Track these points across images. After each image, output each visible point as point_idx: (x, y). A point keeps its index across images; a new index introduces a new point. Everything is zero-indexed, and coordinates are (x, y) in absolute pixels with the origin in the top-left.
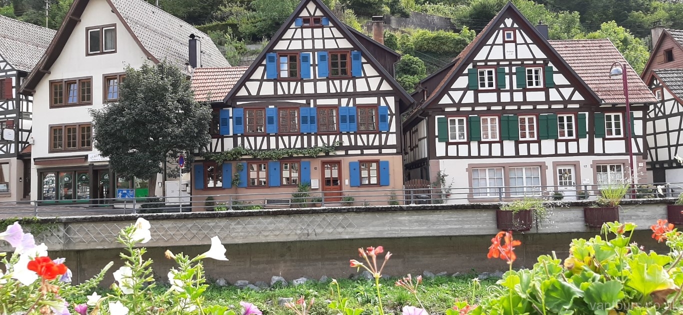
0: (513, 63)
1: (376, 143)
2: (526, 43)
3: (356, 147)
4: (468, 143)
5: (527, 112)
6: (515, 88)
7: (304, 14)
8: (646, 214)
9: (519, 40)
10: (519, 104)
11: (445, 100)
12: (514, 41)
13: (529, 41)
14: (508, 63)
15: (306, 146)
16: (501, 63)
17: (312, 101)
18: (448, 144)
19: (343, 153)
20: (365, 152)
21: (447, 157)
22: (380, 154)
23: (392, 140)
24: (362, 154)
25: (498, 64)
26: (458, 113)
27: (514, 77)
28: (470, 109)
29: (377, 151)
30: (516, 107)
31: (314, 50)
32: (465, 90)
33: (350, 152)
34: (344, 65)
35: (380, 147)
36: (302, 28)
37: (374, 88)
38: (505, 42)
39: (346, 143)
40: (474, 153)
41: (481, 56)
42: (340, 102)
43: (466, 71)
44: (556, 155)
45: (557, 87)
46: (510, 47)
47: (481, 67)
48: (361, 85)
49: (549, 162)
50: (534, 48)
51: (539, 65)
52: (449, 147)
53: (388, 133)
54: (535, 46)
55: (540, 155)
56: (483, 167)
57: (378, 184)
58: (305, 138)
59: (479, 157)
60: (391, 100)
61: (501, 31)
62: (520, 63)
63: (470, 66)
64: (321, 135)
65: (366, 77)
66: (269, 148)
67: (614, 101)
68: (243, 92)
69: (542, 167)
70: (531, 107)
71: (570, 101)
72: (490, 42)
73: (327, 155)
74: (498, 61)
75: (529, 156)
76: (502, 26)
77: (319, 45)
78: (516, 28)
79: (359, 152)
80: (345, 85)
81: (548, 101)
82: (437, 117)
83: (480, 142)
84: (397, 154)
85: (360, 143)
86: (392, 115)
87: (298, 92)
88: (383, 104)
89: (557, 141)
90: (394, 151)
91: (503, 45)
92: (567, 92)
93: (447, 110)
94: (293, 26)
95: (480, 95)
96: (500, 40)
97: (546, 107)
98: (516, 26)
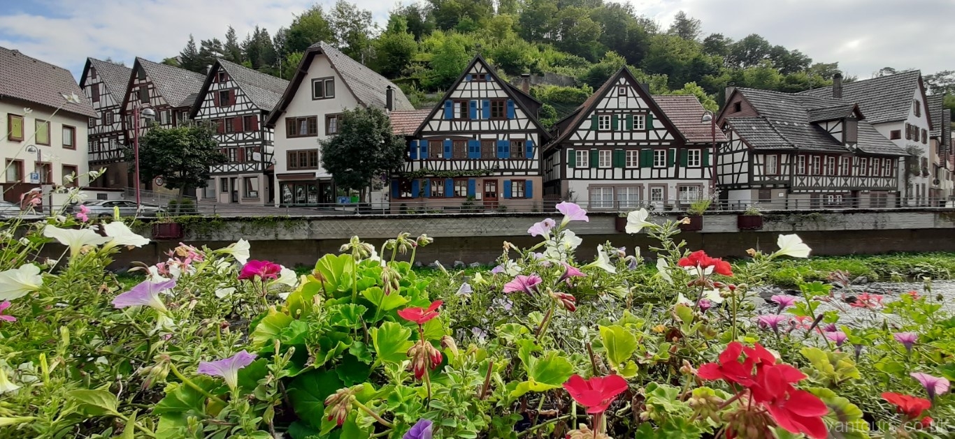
0: (624, 111)
1: (524, 167)
2: (634, 97)
3: (509, 170)
4: (589, 169)
5: (632, 148)
6: (624, 129)
7: (473, 71)
8: (721, 221)
9: (630, 94)
10: (627, 141)
11: (574, 137)
12: (626, 95)
13: (637, 95)
14: (620, 111)
15: (472, 168)
16: (616, 111)
17: (477, 136)
18: (575, 169)
19: (499, 174)
20: (516, 173)
21: (574, 178)
22: (526, 175)
23: (535, 165)
24: (513, 175)
25: (613, 112)
26: (583, 147)
27: (624, 121)
28: (592, 144)
29: (524, 173)
30: (624, 144)
31: (479, 98)
32: (589, 130)
33: (505, 173)
34: (501, 109)
35: (526, 170)
36: (471, 82)
37: (523, 127)
38: (619, 95)
39: (502, 167)
40: (594, 176)
41: (601, 105)
42: (498, 136)
43: (590, 117)
44: (651, 178)
45: (655, 130)
46: (623, 99)
47: (601, 113)
48: (514, 125)
49: (646, 183)
50: (641, 101)
51: (643, 113)
52: (576, 171)
53: (532, 160)
54: (641, 99)
55: (640, 179)
56: (599, 187)
57: (524, 197)
58: (472, 162)
59: (597, 179)
60: (535, 136)
61: (617, 88)
62: (629, 111)
63: (593, 113)
64: (483, 161)
65: (517, 119)
66: (445, 170)
67: (696, 141)
68: (427, 129)
69: (641, 187)
70: (635, 144)
71: (664, 140)
72: (608, 95)
73: (488, 175)
74: (614, 110)
75: (632, 179)
76: (618, 83)
77: (483, 95)
78: (628, 85)
79: (511, 173)
80: (503, 125)
81: (648, 140)
82: (568, 149)
83: (598, 169)
84: (539, 175)
85: (512, 167)
86: (535, 147)
87: (468, 128)
88: (529, 139)
89: (653, 168)
90: (536, 173)
91: (618, 98)
92: (662, 134)
93: (575, 144)
94: (465, 80)
95: (599, 134)
96: (615, 94)
97: (646, 144)
98: (627, 83)
